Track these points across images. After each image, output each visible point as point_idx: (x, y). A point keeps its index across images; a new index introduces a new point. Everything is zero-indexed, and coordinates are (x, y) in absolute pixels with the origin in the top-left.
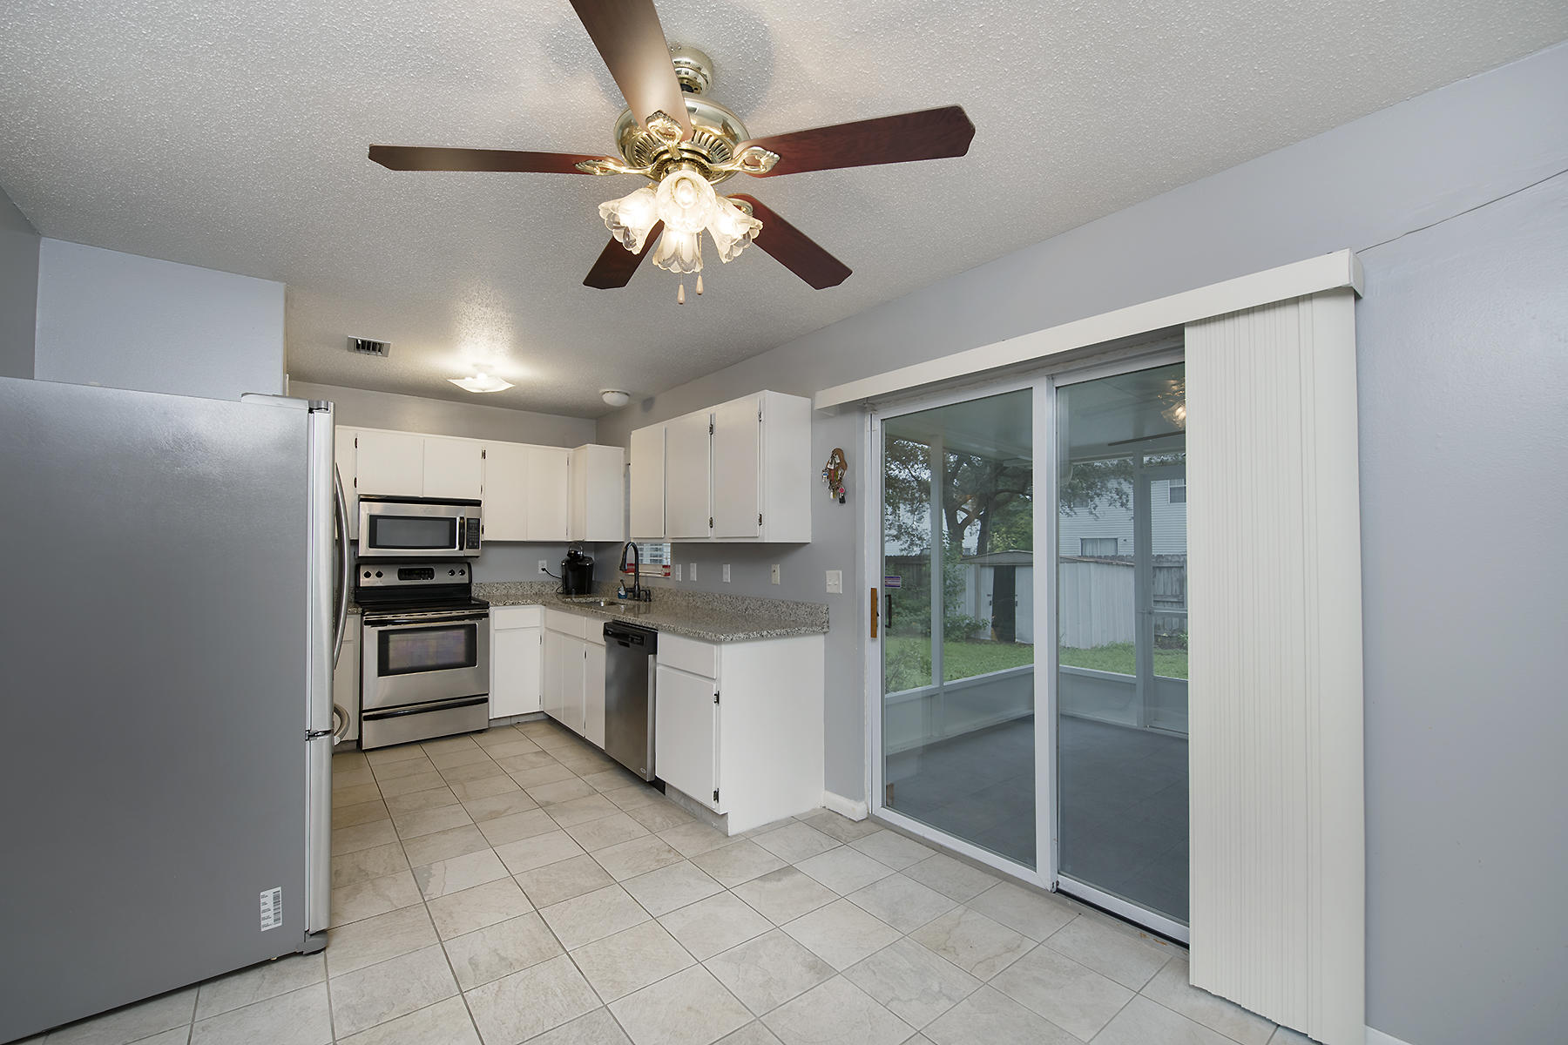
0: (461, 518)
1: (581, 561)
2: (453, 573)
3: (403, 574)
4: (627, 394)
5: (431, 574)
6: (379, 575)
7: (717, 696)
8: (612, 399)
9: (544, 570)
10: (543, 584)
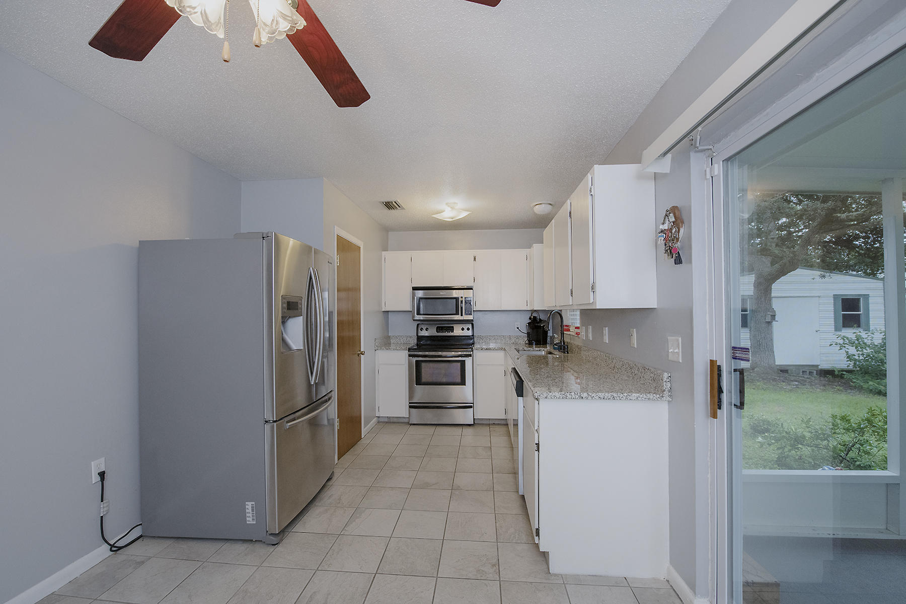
0: (462, 297)
1: (538, 323)
2: (463, 329)
3: (439, 329)
4: (550, 204)
5: (452, 329)
6: (427, 329)
7: (538, 445)
8: (540, 210)
9: (518, 328)
10: (518, 337)
